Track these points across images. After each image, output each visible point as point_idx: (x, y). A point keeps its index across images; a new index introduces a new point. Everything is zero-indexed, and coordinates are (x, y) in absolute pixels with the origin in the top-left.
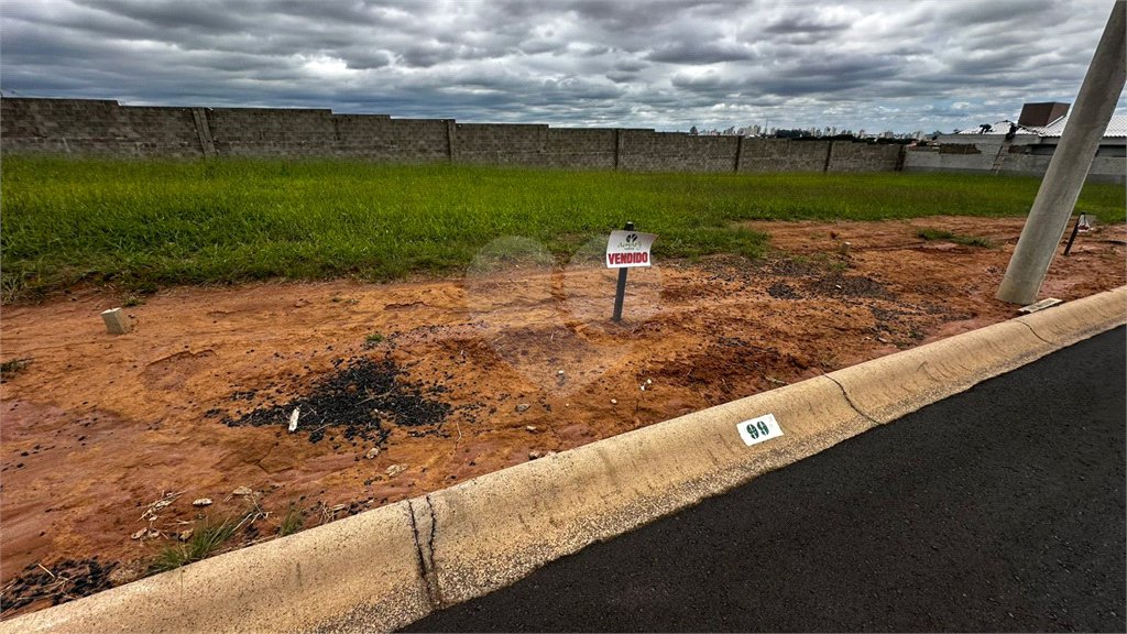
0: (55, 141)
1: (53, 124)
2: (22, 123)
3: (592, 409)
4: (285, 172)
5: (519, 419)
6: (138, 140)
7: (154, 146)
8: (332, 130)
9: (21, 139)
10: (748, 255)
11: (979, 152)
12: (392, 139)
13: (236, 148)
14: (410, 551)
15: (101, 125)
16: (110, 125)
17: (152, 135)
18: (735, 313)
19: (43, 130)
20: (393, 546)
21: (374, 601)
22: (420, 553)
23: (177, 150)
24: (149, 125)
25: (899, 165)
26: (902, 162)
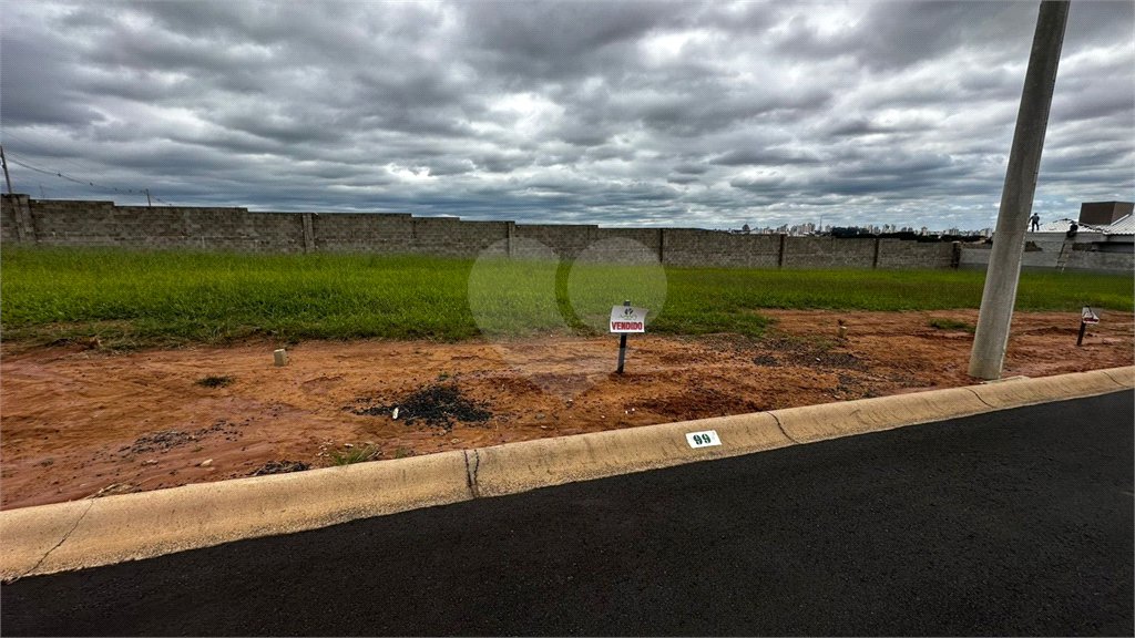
0: (196, 239)
1: (199, 226)
2: (175, 226)
3: (586, 420)
4: (373, 263)
5: (536, 422)
6: (256, 238)
7: (268, 243)
8: (410, 230)
9: (172, 237)
10: (748, 334)
12: (460, 237)
13: (331, 245)
14: (464, 474)
15: (232, 226)
16: (239, 227)
17: (268, 234)
18: (719, 373)
19: (189, 230)
20: (455, 471)
21: (443, 493)
22: (469, 476)
23: (285, 246)
24: (267, 226)
25: (955, 262)
26: (958, 259)
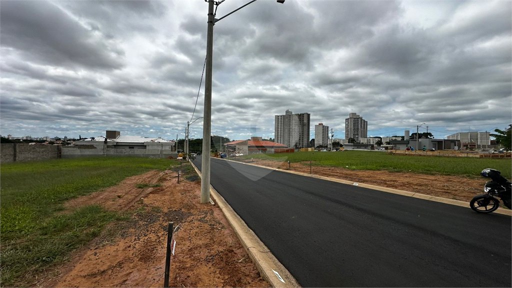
11: (96, 148)
25: (59, 155)
26: (60, 153)
